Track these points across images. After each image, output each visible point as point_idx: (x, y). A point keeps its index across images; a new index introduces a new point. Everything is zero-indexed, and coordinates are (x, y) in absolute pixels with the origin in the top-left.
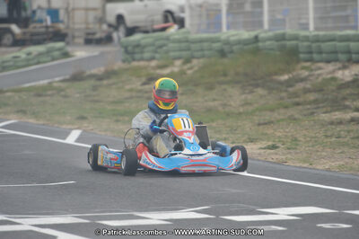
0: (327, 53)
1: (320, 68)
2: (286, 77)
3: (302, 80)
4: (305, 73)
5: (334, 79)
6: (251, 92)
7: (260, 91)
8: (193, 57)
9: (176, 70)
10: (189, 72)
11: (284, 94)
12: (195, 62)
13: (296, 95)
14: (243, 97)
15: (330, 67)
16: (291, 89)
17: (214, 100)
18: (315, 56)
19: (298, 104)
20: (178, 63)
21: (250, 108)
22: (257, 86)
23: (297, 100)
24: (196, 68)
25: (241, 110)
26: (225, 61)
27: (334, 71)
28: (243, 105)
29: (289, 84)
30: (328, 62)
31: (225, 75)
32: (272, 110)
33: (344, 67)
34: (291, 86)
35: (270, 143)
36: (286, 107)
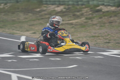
0: (52, 2)
1: (50, 7)
2: (38, 10)
3: (44, 11)
4: (45, 8)
5: (54, 10)
6: (27, 15)
7: (30, 14)
8: (8, 3)
9: (2, 7)
10: (6, 8)
11: (38, 15)
12: (8, 4)
13: (42, 16)
14: (24, 16)
15: (53, 6)
16: (40, 14)
17: (15, 17)
18: (48, 3)
19: (43, 19)
20: (3, 5)
21: (27, 20)
22: (29, 12)
23: (42, 17)
24: (8, 7)
25: (24, 21)
26: (18, 4)
27: (54, 8)
28: (24, 19)
29: (39, 12)
30: (53, 5)
31: (18, 9)
32: (34, 21)
33: (58, 7)
34: (40, 13)
35: (34, 32)
36: (39, 20)
